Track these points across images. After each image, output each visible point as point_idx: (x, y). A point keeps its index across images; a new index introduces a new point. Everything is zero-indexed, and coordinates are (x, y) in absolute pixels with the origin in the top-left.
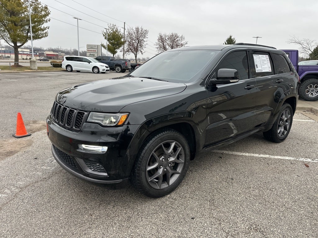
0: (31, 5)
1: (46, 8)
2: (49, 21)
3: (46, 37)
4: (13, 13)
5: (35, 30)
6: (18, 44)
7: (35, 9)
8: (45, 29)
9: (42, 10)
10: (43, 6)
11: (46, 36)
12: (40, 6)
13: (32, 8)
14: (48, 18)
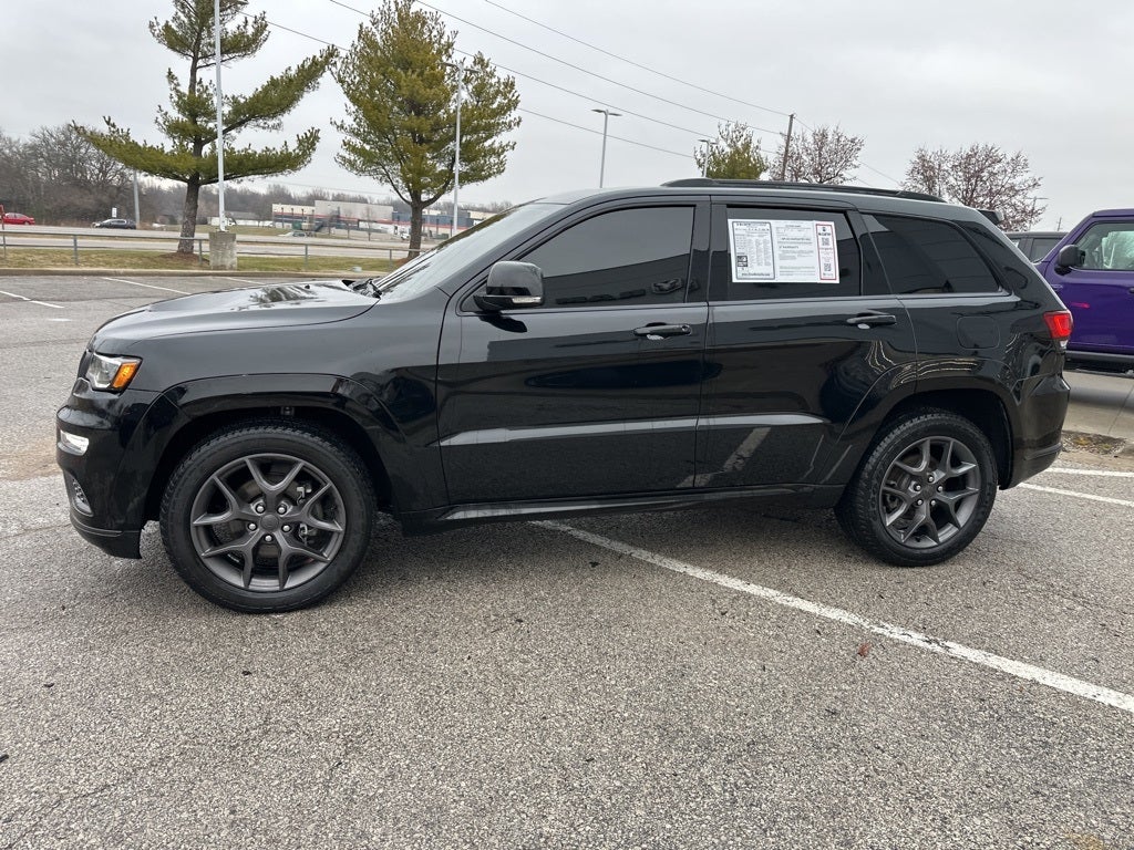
0: (467, 81)
1: (510, 85)
2: (518, 123)
3: (498, 176)
4: (416, 107)
5: (469, 153)
6: (424, 197)
7: (478, 92)
8: (503, 152)
9: (498, 92)
10: (502, 81)
11: (500, 172)
12: (494, 81)
13: (470, 87)
14: (514, 114)
